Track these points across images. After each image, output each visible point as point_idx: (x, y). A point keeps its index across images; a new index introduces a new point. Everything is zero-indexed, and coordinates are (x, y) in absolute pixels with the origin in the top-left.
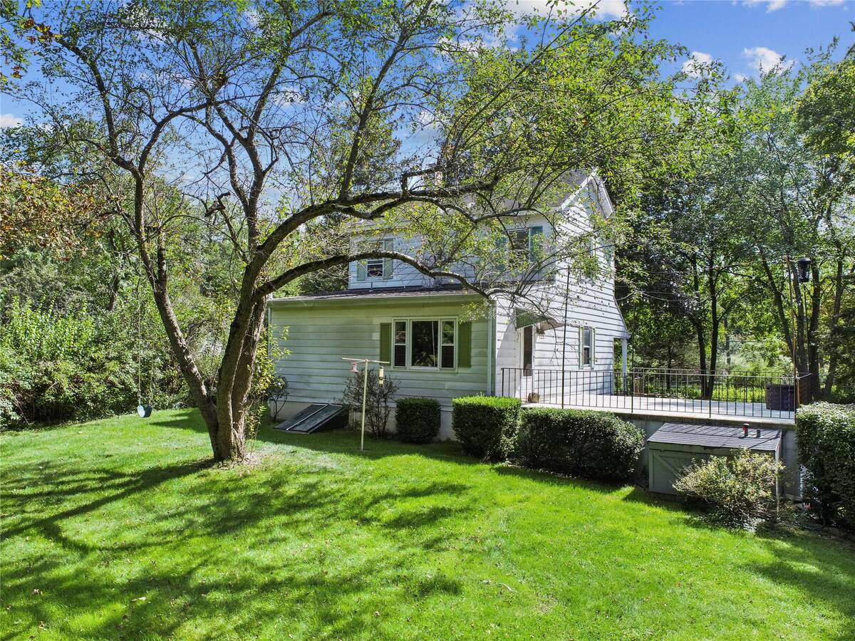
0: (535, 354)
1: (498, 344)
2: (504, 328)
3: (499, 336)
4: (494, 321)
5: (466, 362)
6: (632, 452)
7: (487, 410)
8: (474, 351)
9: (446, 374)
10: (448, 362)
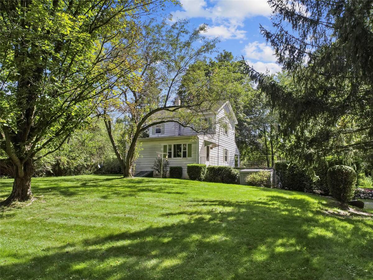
0: (210, 155)
1: (200, 150)
2: (201, 146)
3: (200, 148)
4: (198, 143)
5: (190, 156)
6: (236, 175)
7: (197, 167)
8: (192, 152)
9: (184, 159)
10: (185, 156)
